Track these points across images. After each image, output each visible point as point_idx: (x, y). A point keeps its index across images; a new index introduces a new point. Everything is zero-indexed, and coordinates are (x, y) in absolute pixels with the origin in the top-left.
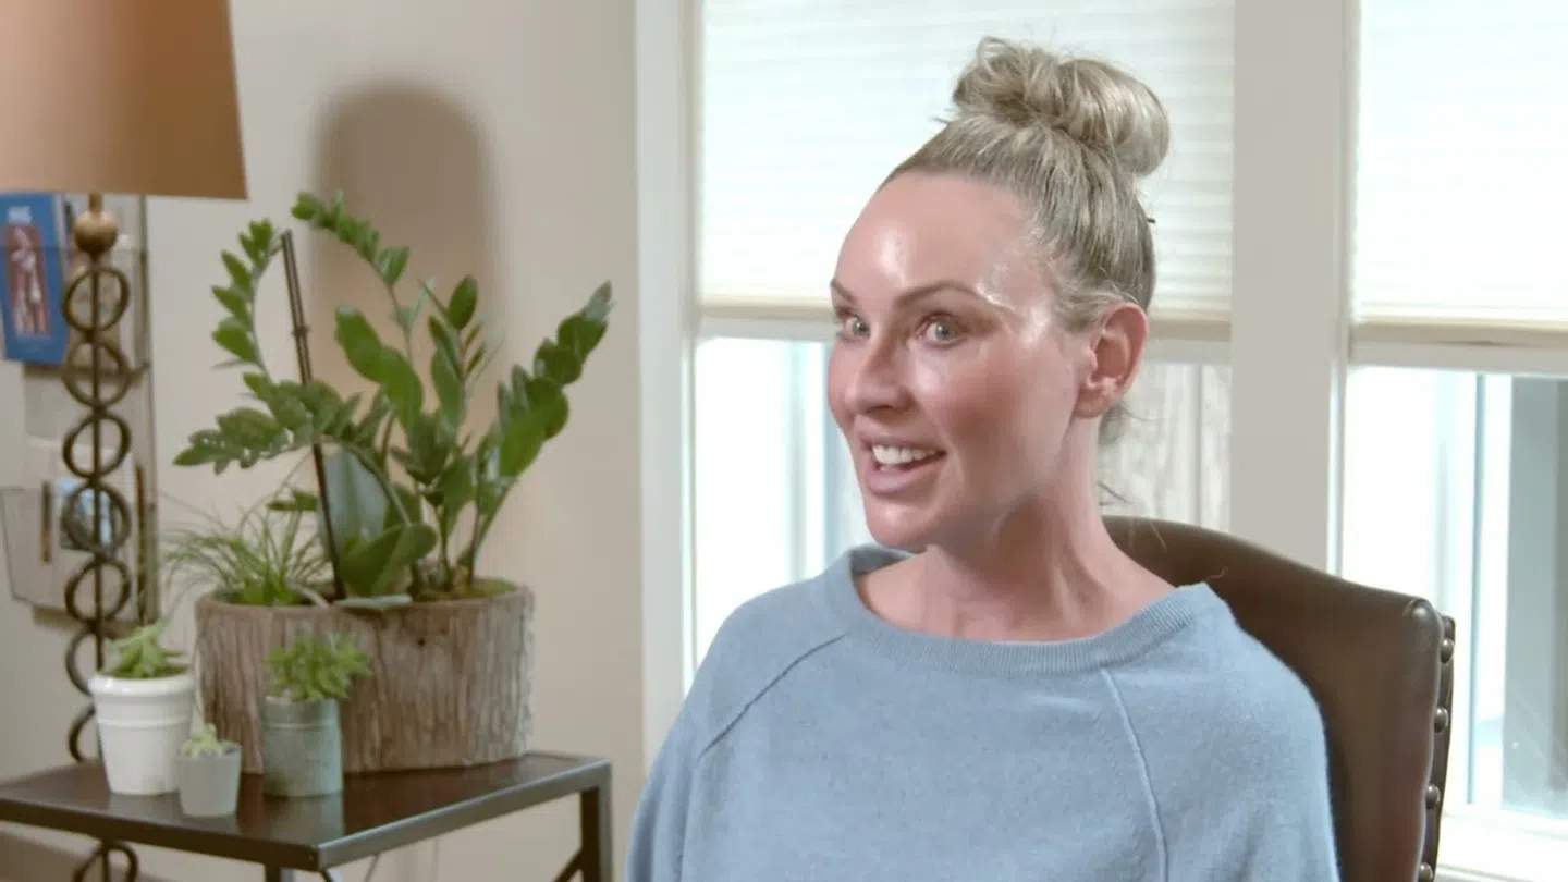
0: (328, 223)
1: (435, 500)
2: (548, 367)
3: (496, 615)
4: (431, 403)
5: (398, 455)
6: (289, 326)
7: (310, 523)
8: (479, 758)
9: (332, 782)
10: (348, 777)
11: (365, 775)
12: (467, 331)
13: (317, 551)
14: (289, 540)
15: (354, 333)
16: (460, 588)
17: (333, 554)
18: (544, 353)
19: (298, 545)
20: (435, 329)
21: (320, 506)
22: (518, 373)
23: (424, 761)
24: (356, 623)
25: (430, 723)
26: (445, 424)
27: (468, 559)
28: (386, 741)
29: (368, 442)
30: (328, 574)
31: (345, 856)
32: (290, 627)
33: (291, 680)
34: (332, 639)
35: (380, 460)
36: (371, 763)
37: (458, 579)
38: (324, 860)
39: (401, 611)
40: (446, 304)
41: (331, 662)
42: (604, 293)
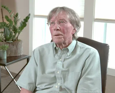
0: (5, 8)
1: (14, 33)
2: (25, 21)
3: (20, 43)
4: (14, 24)
5: (11, 28)
6: (2, 17)
7: (3, 34)
8: (18, 55)
9: (6, 58)
10: (7, 57)
11: (8, 57)
12: (17, 17)
13: (4, 37)
14: (1, 36)
15: (7, 17)
16: (17, 40)
17: (5, 37)
18: (24, 20)
19: (2, 36)
20: (14, 17)
21: (4, 33)
22: (22, 21)
23: (13, 56)
24: (8, 44)
25: (14, 52)
26: (15, 25)
27: (17, 38)
28: (10, 54)
29: (9, 28)
30: (5, 39)
31: (8, 65)
32: (2, 44)
33: (2, 49)
34: (6, 45)
35: (10, 29)
36: (9, 56)
37: (16, 40)
38: (6, 65)
39: (12, 43)
40: (15, 15)
41: (6, 47)
42: (30, 14)
